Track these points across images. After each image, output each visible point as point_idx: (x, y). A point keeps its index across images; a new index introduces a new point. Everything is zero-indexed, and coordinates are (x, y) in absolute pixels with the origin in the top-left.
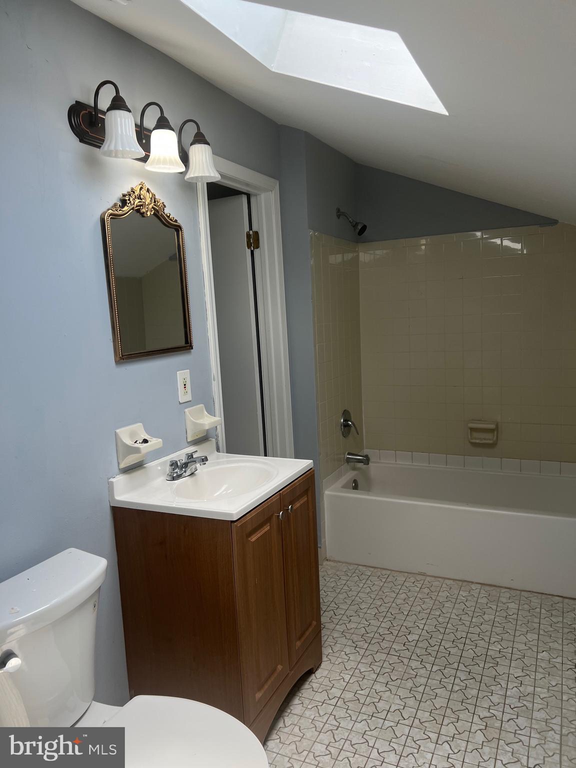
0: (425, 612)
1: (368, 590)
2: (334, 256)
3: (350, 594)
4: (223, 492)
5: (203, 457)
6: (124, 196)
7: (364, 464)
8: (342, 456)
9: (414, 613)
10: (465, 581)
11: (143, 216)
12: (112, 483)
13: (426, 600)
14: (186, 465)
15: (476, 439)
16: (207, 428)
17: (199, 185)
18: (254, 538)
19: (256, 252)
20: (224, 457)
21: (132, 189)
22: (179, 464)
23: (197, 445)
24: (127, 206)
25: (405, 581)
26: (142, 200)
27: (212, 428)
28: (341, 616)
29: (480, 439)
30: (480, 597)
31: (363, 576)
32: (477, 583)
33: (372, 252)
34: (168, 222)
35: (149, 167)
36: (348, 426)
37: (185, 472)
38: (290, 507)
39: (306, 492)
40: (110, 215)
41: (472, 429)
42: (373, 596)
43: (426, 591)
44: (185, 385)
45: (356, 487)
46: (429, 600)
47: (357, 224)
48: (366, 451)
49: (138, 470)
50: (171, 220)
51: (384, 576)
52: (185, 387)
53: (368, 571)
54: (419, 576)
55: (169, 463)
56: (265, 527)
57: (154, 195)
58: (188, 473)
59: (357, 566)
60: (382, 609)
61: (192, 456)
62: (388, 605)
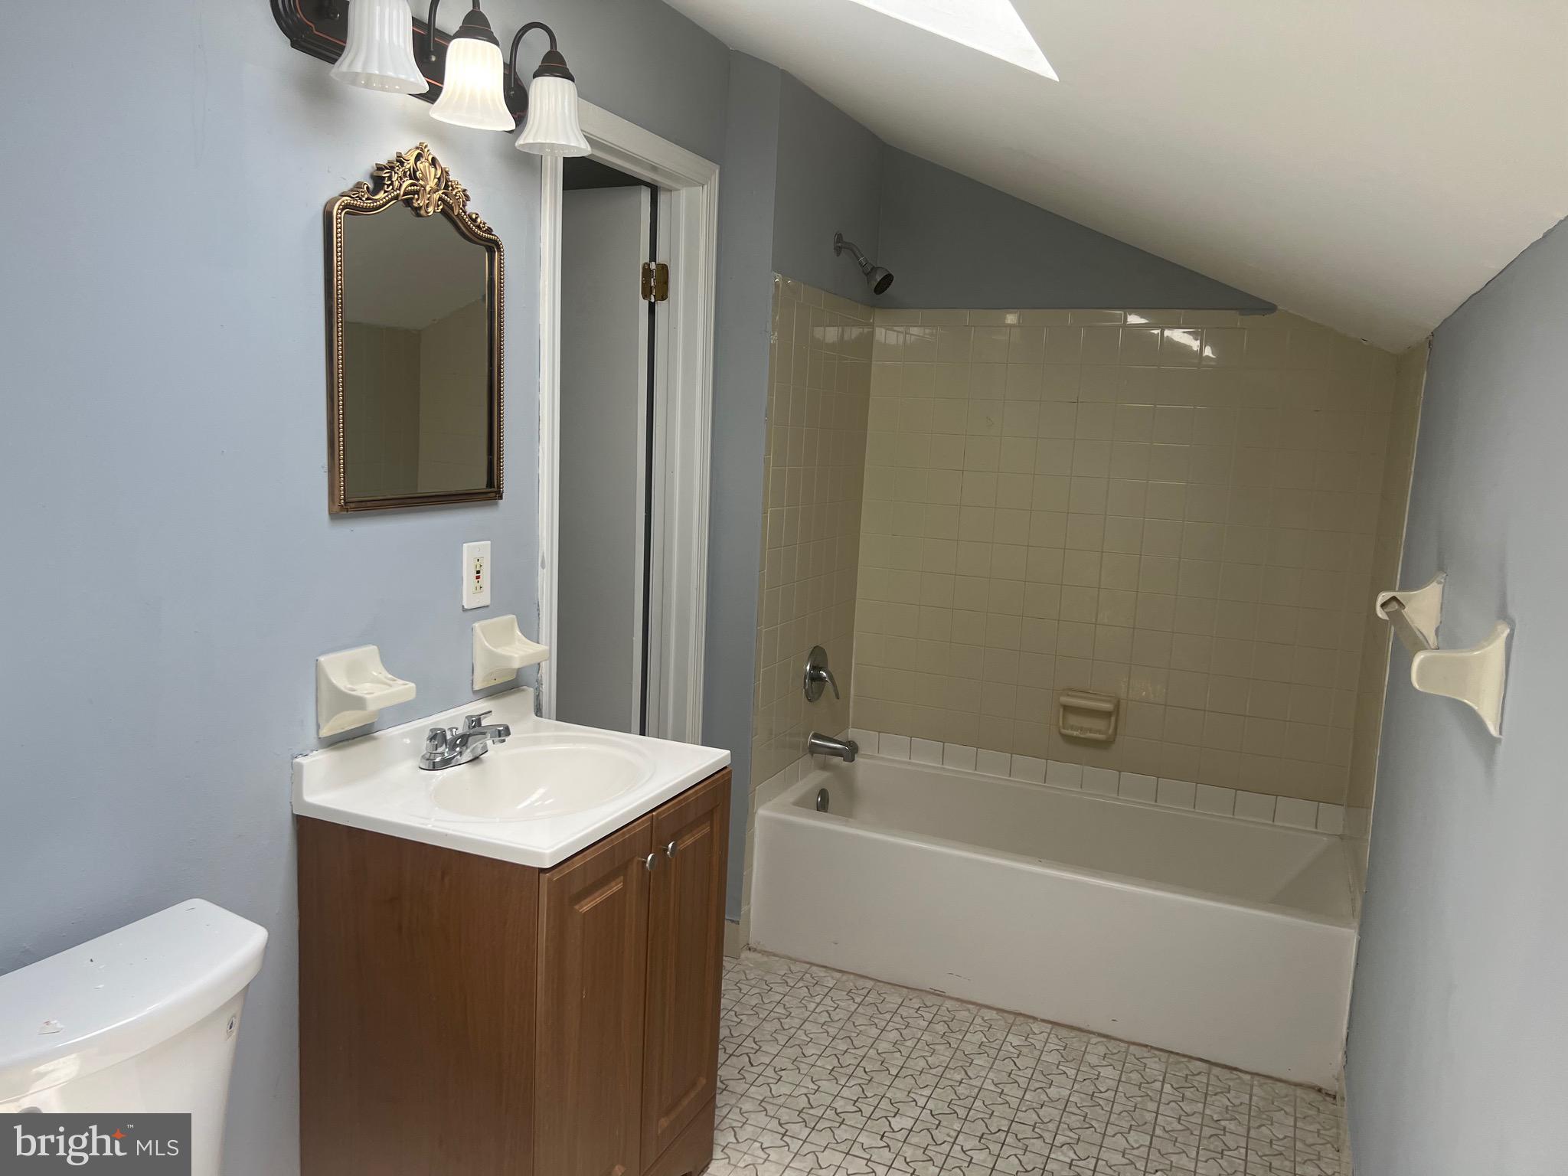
0: (933, 1071)
1: (825, 1017)
2: (822, 328)
3: (787, 1022)
4: (536, 801)
5: (500, 726)
6: (380, 168)
7: (844, 760)
8: (803, 740)
9: (910, 1072)
10: (1020, 1014)
11: (419, 215)
12: (300, 766)
13: (937, 1047)
14: (464, 739)
15: (1072, 728)
16: (516, 665)
17: (548, 163)
18: (586, 906)
19: (661, 307)
20: (551, 727)
21: (399, 156)
22: (449, 736)
23: (494, 699)
24: (385, 192)
25: (900, 1005)
26: (418, 180)
27: (531, 666)
28: (762, 1067)
29: (1081, 729)
30: (1045, 1049)
31: (818, 988)
32: (1043, 1021)
33: (901, 329)
34: (475, 234)
35: (437, 112)
36: (821, 679)
37: (461, 753)
38: (670, 846)
39: (709, 815)
40: (342, 210)
41: (1067, 708)
42: (833, 1031)
43: (941, 1028)
44: (478, 572)
45: (823, 805)
46: (942, 1047)
47: (874, 269)
48: (852, 734)
49: (361, 742)
50: (478, 227)
51: (861, 992)
52: (478, 577)
53: (829, 978)
54: (930, 996)
55: (427, 734)
56: (613, 884)
57: (447, 173)
58: (467, 755)
59: (808, 966)
60: (848, 1059)
61: (479, 721)
62: (861, 1052)
